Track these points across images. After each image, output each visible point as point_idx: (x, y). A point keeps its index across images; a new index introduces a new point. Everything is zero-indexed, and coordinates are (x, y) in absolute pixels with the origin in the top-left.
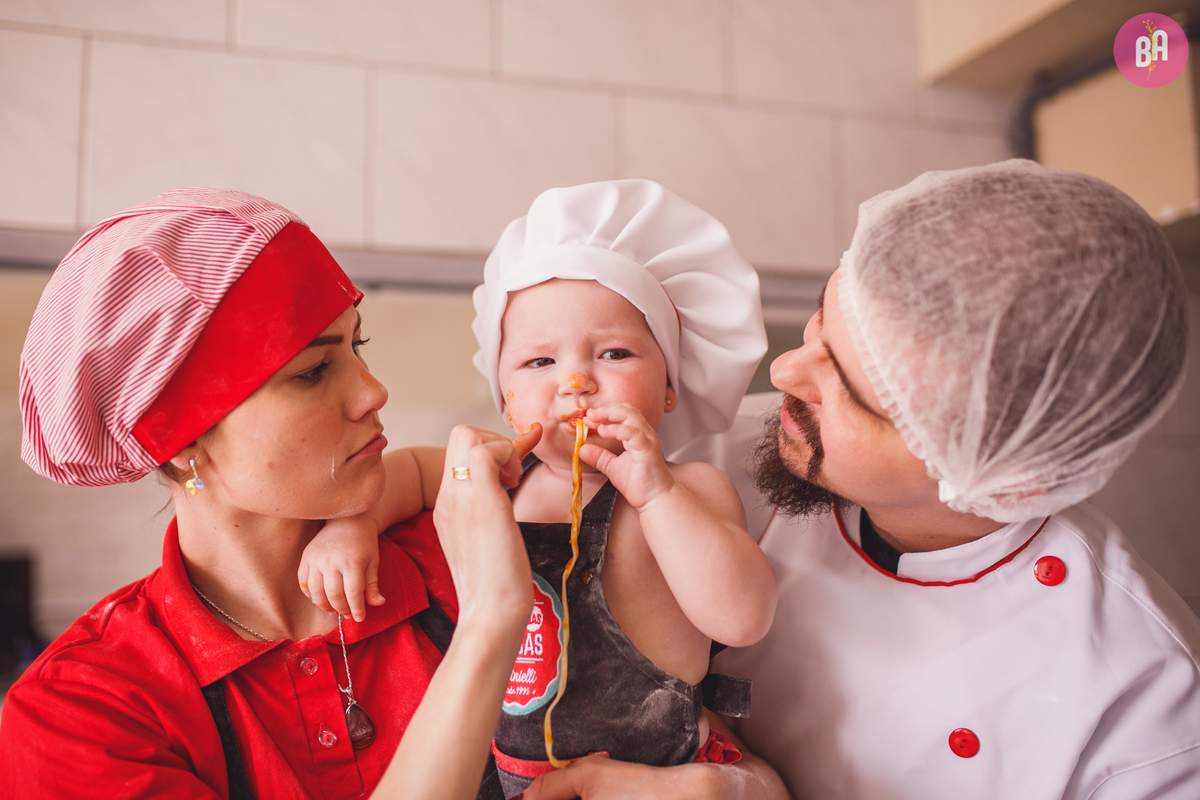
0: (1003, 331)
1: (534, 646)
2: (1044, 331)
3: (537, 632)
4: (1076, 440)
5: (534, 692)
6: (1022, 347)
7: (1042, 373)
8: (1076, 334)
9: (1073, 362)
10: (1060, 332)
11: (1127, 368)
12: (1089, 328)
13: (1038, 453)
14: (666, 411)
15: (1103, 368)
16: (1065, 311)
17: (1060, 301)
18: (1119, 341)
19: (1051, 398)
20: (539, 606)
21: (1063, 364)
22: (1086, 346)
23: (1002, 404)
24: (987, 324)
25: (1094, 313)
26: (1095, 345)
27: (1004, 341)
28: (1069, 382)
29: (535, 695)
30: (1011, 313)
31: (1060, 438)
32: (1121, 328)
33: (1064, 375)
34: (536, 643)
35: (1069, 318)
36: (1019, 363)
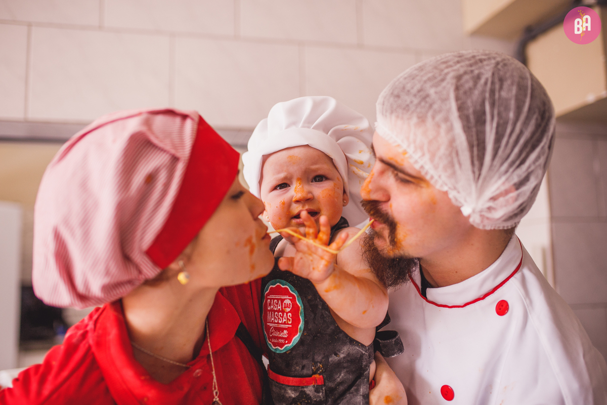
0: (457, 99)
1: (288, 319)
2: (476, 93)
3: (289, 312)
4: (516, 150)
5: (287, 342)
6: (469, 103)
7: (484, 113)
8: (492, 92)
9: (497, 104)
10: (483, 92)
11: (524, 102)
12: (497, 86)
13: (502, 164)
14: (344, 206)
15: (513, 104)
16: (482, 81)
17: (478, 77)
18: (514, 90)
19: (495, 125)
20: (290, 299)
21: (493, 105)
22: (500, 95)
23: (472, 136)
24: (448, 95)
25: (496, 80)
26: (504, 94)
27: (459, 102)
28: (499, 114)
29: (287, 343)
30: (457, 88)
31: (508, 151)
32: (512, 84)
33: (496, 112)
34: (289, 317)
35: (486, 83)
36: (471, 110)
